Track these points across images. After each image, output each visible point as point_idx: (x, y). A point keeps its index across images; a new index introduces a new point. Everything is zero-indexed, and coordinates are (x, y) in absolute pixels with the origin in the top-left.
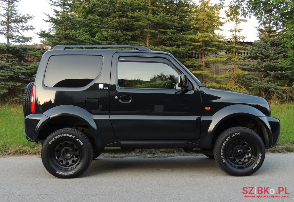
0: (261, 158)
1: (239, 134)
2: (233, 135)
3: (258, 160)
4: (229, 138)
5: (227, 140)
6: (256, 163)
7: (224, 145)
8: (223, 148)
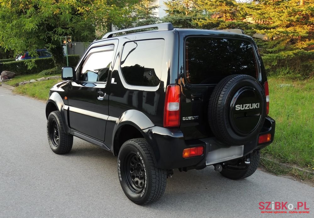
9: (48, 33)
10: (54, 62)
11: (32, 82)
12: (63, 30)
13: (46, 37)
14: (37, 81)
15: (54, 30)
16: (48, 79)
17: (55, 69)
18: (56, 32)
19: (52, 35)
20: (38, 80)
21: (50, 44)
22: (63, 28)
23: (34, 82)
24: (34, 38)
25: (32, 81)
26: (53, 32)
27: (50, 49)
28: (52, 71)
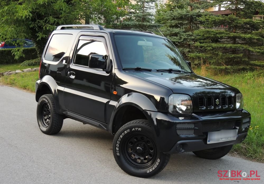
0: (158, 164)
1: (140, 129)
2: (133, 129)
3: (155, 165)
4: (128, 130)
5: (126, 132)
6: (152, 168)
7: (121, 136)
8: (120, 140)
9: (39, 22)
10: (37, 52)
11: (18, 73)
12: (55, 19)
13: (37, 26)
14: (23, 71)
15: (45, 19)
16: (35, 70)
17: (38, 60)
18: (47, 21)
19: (43, 24)
20: (25, 71)
21: (41, 34)
22: (55, 18)
23: (21, 73)
24: (23, 26)
25: (17, 71)
26: (44, 21)
27: (40, 39)
28: (35, 62)
